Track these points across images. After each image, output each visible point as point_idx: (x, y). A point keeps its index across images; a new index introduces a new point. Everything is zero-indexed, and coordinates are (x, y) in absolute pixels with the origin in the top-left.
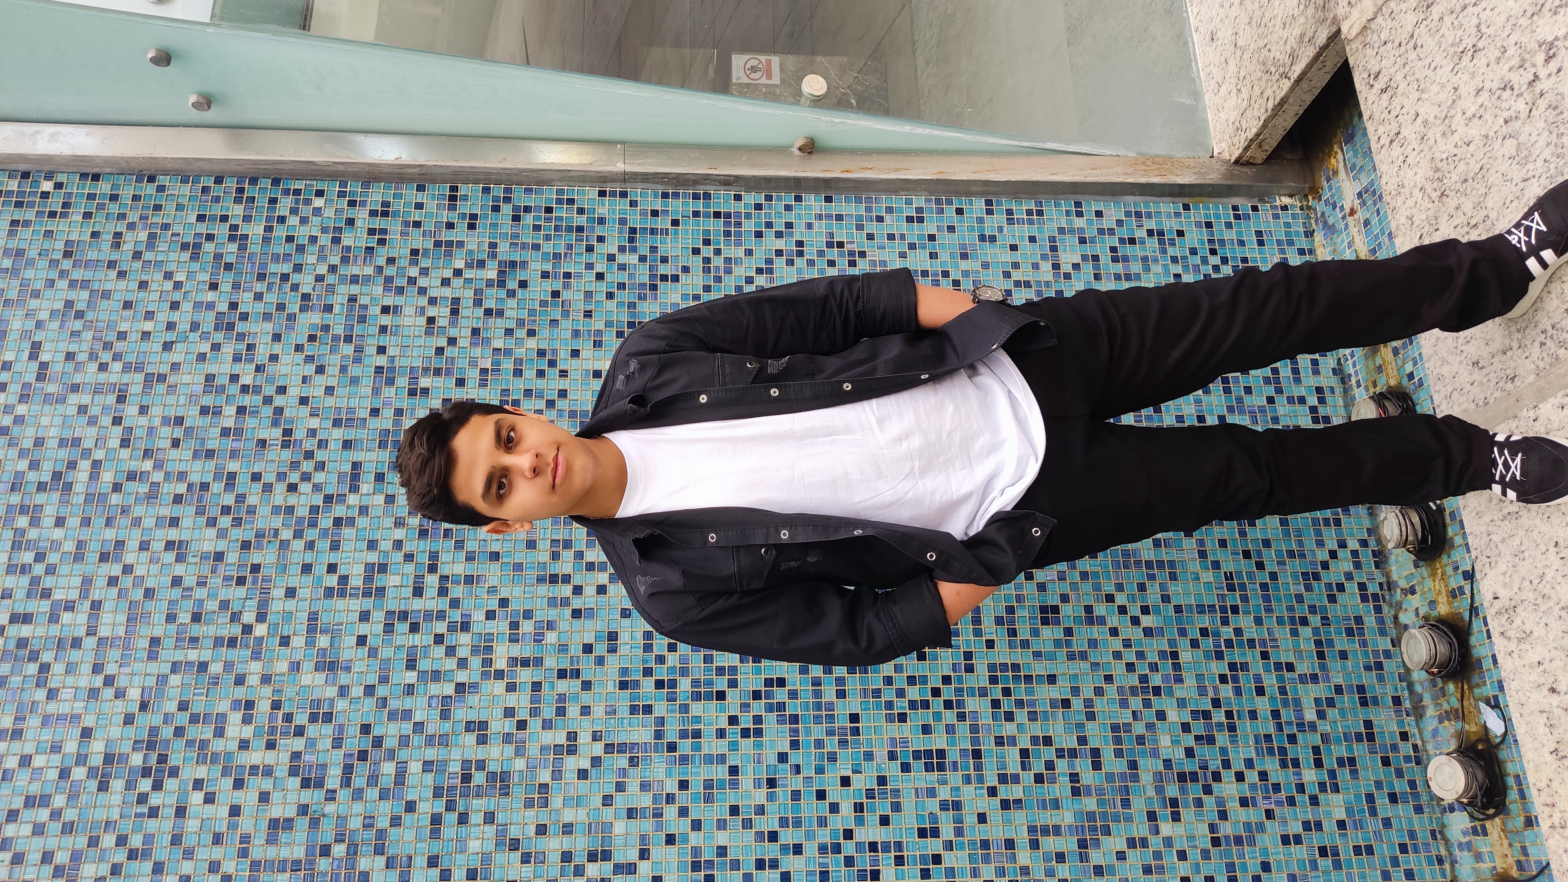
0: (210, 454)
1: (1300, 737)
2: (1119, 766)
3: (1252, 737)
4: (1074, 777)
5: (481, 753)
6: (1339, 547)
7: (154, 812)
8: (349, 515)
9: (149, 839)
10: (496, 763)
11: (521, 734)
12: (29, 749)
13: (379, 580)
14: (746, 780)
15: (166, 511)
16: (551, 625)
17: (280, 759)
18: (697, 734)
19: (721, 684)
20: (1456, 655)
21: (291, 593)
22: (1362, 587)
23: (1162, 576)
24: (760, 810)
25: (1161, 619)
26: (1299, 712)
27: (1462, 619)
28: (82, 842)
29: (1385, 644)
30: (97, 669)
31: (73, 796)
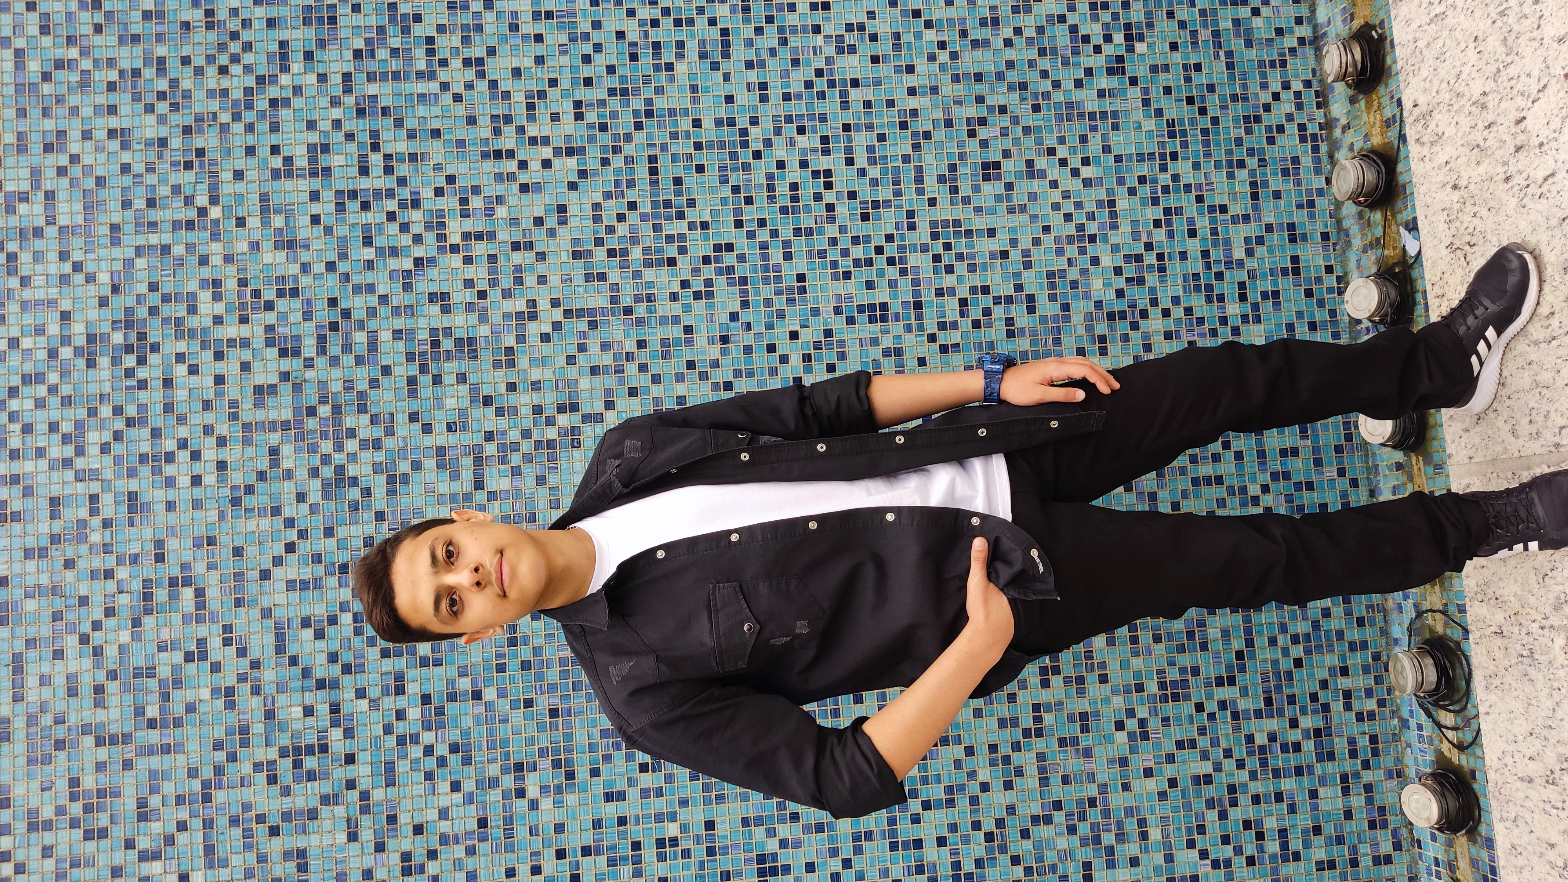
0: (135, 39)
1: (1227, 274)
2: (1054, 309)
3: (1180, 277)
4: (1010, 321)
5: (445, 321)
6: (1283, 88)
7: (143, 385)
8: (284, 95)
9: (142, 408)
10: (462, 330)
11: (482, 304)
12: (15, 332)
13: (324, 161)
14: (700, 338)
15: (102, 99)
16: (500, 200)
17: (255, 331)
18: (650, 298)
19: (672, 251)
20: (1382, 182)
21: (238, 175)
22: (1302, 127)
23: (1104, 126)
24: (715, 364)
25: (1101, 169)
26: (1228, 251)
27: (1392, 148)
28: (82, 413)
29: (1319, 182)
30: (63, 256)
31: (65, 374)
